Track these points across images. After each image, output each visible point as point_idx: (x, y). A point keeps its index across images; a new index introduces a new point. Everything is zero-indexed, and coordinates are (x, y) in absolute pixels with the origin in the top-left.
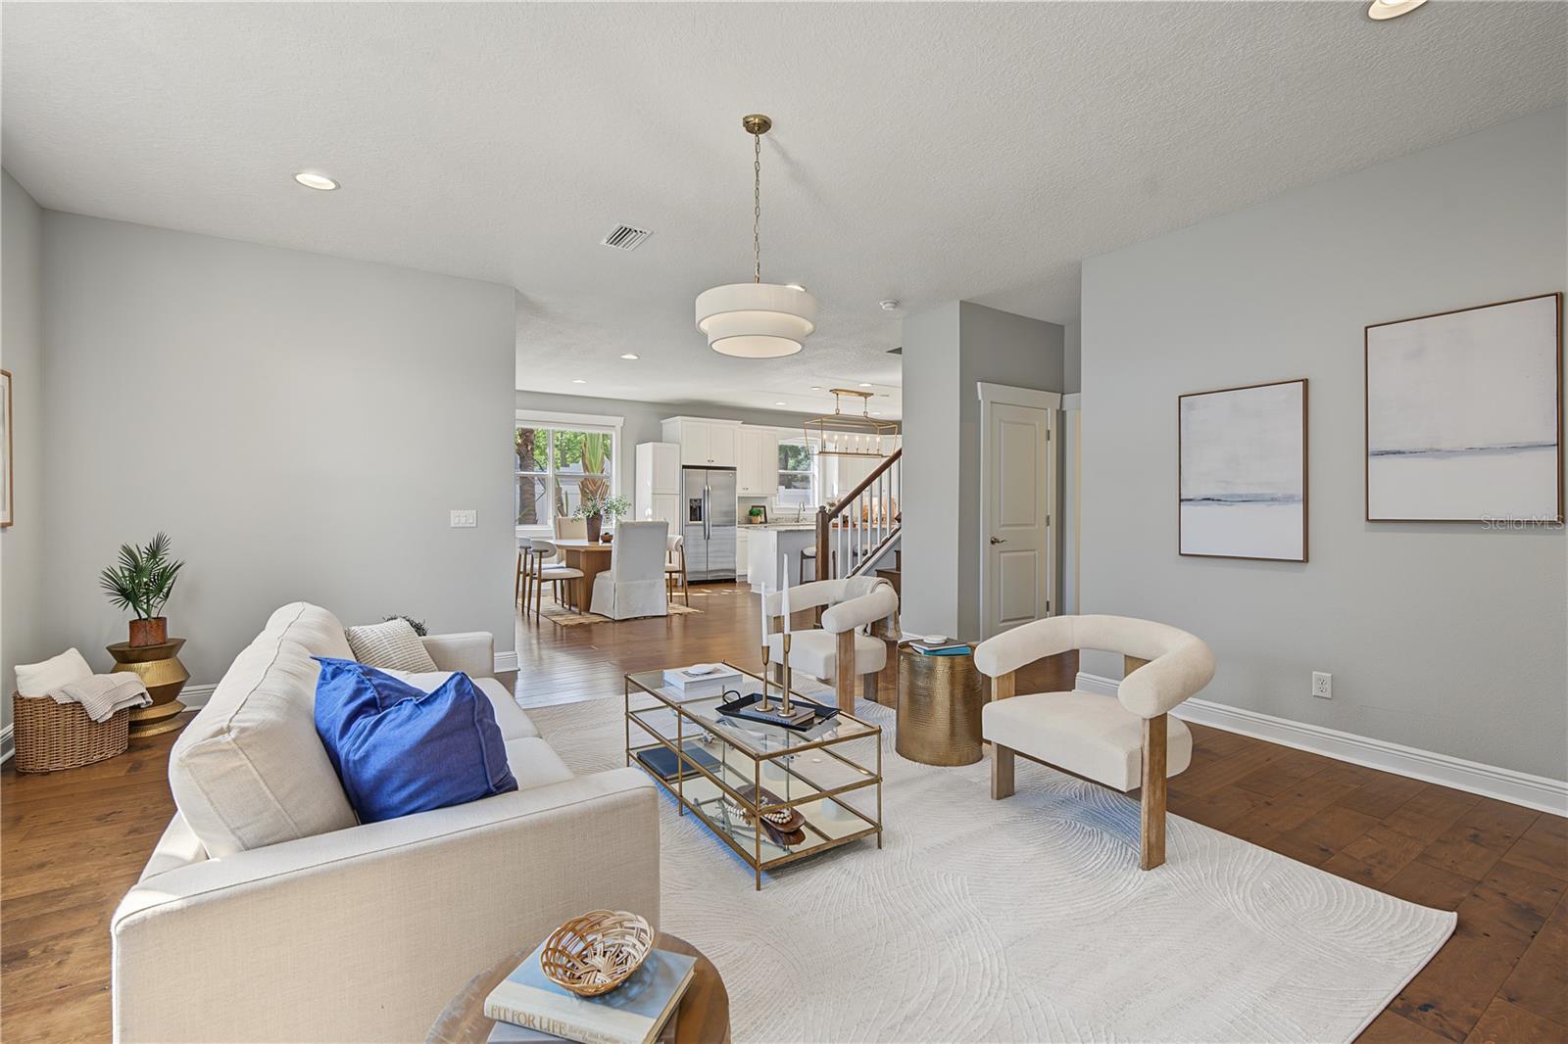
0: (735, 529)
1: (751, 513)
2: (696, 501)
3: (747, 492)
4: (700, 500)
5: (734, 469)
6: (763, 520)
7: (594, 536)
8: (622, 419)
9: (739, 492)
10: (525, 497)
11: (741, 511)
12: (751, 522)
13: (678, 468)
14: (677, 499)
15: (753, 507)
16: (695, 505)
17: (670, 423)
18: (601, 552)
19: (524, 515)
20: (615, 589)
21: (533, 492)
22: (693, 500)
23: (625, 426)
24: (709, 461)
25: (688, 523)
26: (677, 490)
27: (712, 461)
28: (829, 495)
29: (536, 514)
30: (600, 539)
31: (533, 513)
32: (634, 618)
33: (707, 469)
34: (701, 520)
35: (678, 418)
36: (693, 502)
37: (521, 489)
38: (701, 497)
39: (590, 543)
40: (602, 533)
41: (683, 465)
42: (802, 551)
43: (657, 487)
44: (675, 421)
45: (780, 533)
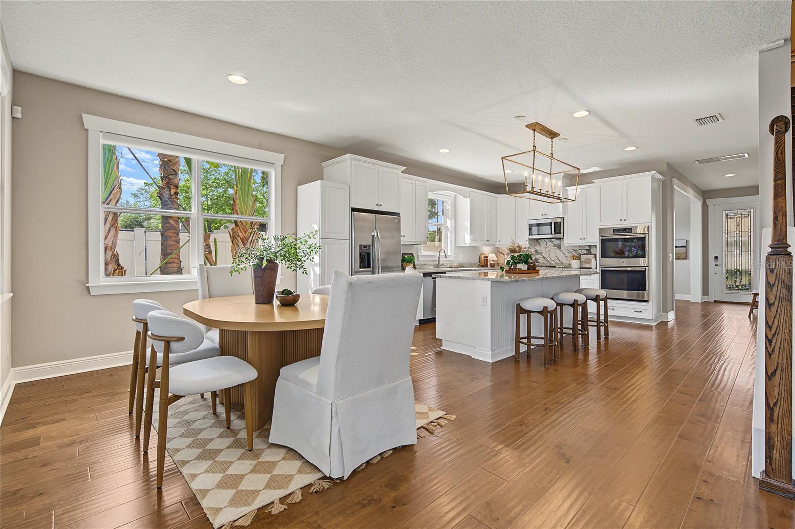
1: (403, 260)
2: (365, 247)
3: (405, 239)
4: (370, 245)
5: (398, 215)
7: (264, 295)
8: (284, 155)
10: (166, 243)
13: (348, 211)
14: (346, 245)
15: (404, 254)
16: (365, 250)
17: (337, 163)
18: (281, 331)
19: (166, 263)
20: (333, 415)
21: (177, 238)
22: (363, 246)
23: (284, 164)
24: (377, 205)
25: (358, 270)
26: (346, 234)
27: (380, 206)
28: (460, 244)
29: (181, 262)
30: (276, 302)
31: (176, 260)
32: (365, 463)
33: (375, 214)
34: (369, 267)
35: (348, 156)
36: (363, 248)
37: (162, 235)
38: (370, 243)
39: (259, 314)
40: (278, 292)
41: (352, 208)
42: (518, 305)
43: (326, 231)
44: (344, 161)
45: (494, 283)
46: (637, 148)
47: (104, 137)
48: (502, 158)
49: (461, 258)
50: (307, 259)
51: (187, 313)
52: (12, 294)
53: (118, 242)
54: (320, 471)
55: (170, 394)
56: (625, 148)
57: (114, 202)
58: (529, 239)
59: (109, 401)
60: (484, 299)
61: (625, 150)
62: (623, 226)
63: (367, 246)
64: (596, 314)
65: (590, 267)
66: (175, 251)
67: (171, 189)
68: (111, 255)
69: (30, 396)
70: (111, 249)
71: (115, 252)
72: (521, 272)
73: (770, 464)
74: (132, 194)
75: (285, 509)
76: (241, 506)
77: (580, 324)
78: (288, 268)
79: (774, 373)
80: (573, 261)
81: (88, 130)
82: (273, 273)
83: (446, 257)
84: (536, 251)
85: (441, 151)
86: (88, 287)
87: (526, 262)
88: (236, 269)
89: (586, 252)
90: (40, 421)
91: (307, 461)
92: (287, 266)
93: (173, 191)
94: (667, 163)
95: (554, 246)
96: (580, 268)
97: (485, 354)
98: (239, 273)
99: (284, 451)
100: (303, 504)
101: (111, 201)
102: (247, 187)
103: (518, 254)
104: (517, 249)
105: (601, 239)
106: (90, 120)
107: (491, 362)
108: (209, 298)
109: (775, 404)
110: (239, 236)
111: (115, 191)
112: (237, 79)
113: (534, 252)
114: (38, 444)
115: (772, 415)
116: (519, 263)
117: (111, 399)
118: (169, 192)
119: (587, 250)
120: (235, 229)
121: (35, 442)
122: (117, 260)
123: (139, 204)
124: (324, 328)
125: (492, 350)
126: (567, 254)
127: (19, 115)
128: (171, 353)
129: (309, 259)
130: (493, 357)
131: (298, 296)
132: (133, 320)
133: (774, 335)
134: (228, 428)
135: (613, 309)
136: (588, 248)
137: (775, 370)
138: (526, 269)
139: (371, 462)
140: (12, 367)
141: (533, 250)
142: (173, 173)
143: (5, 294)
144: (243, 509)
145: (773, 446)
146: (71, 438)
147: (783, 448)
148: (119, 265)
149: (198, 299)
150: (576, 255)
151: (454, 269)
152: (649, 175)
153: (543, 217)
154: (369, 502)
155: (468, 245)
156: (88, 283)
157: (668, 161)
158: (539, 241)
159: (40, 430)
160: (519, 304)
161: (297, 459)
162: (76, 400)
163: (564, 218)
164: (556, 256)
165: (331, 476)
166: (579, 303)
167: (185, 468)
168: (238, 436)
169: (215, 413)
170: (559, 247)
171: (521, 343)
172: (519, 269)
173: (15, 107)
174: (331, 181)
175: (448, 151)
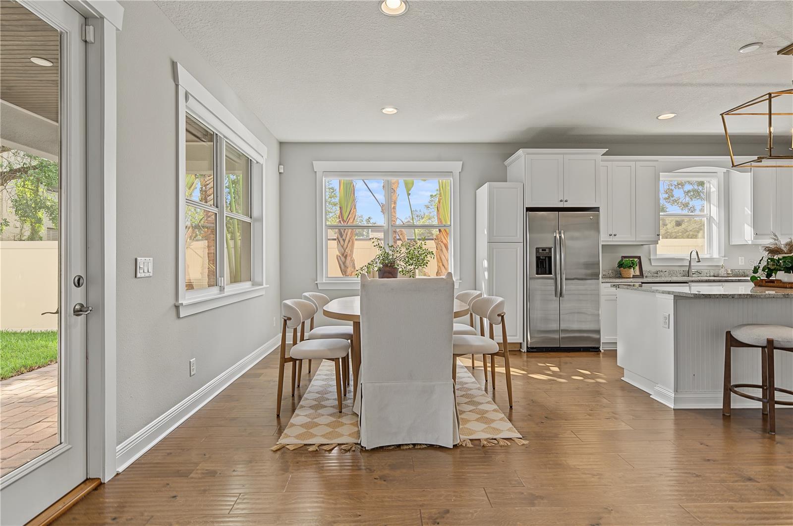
0: (598, 284)
1: (621, 265)
2: (544, 250)
3: (615, 239)
4: (550, 249)
5: (597, 209)
6: (638, 273)
8: (462, 162)
9: (604, 238)
11: (605, 264)
12: (620, 276)
13: (521, 212)
14: (520, 249)
15: (623, 257)
16: (543, 255)
20: (362, 393)
22: (541, 249)
23: (462, 171)
24: (561, 201)
25: (534, 276)
26: (519, 236)
27: (566, 201)
33: (559, 211)
34: (550, 273)
35: (522, 151)
36: (541, 251)
38: (552, 246)
41: (526, 208)
42: (728, 333)
43: (495, 235)
44: (519, 157)
45: (678, 298)
47: (325, 175)
48: (722, 115)
52: (268, 286)
53: (355, 250)
54: (360, 439)
55: (287, 357)
60: (665, 319)
72: (782, 285)
74: (425, 206)
81: (316, 172)
83: (701, 262)
85: (661, 117)
86: (317, 284)
97: (666, 395)
106: (319, 166)
107: (674, 407)
110: (442, 242)
112: (389, 110)
116: (780, 270)
120: (439, 236)
125: (675, 391)
127: (282, 171)
130: (677, 400)
139: (401, 447)
155: (750, 243)
156: (317, 281)
160: (730, 332)
165: (362, 443)
171: (736, 392)
172: (780, 281)
173: (280, 166)
174: (510, 182)
175: (673, 115)
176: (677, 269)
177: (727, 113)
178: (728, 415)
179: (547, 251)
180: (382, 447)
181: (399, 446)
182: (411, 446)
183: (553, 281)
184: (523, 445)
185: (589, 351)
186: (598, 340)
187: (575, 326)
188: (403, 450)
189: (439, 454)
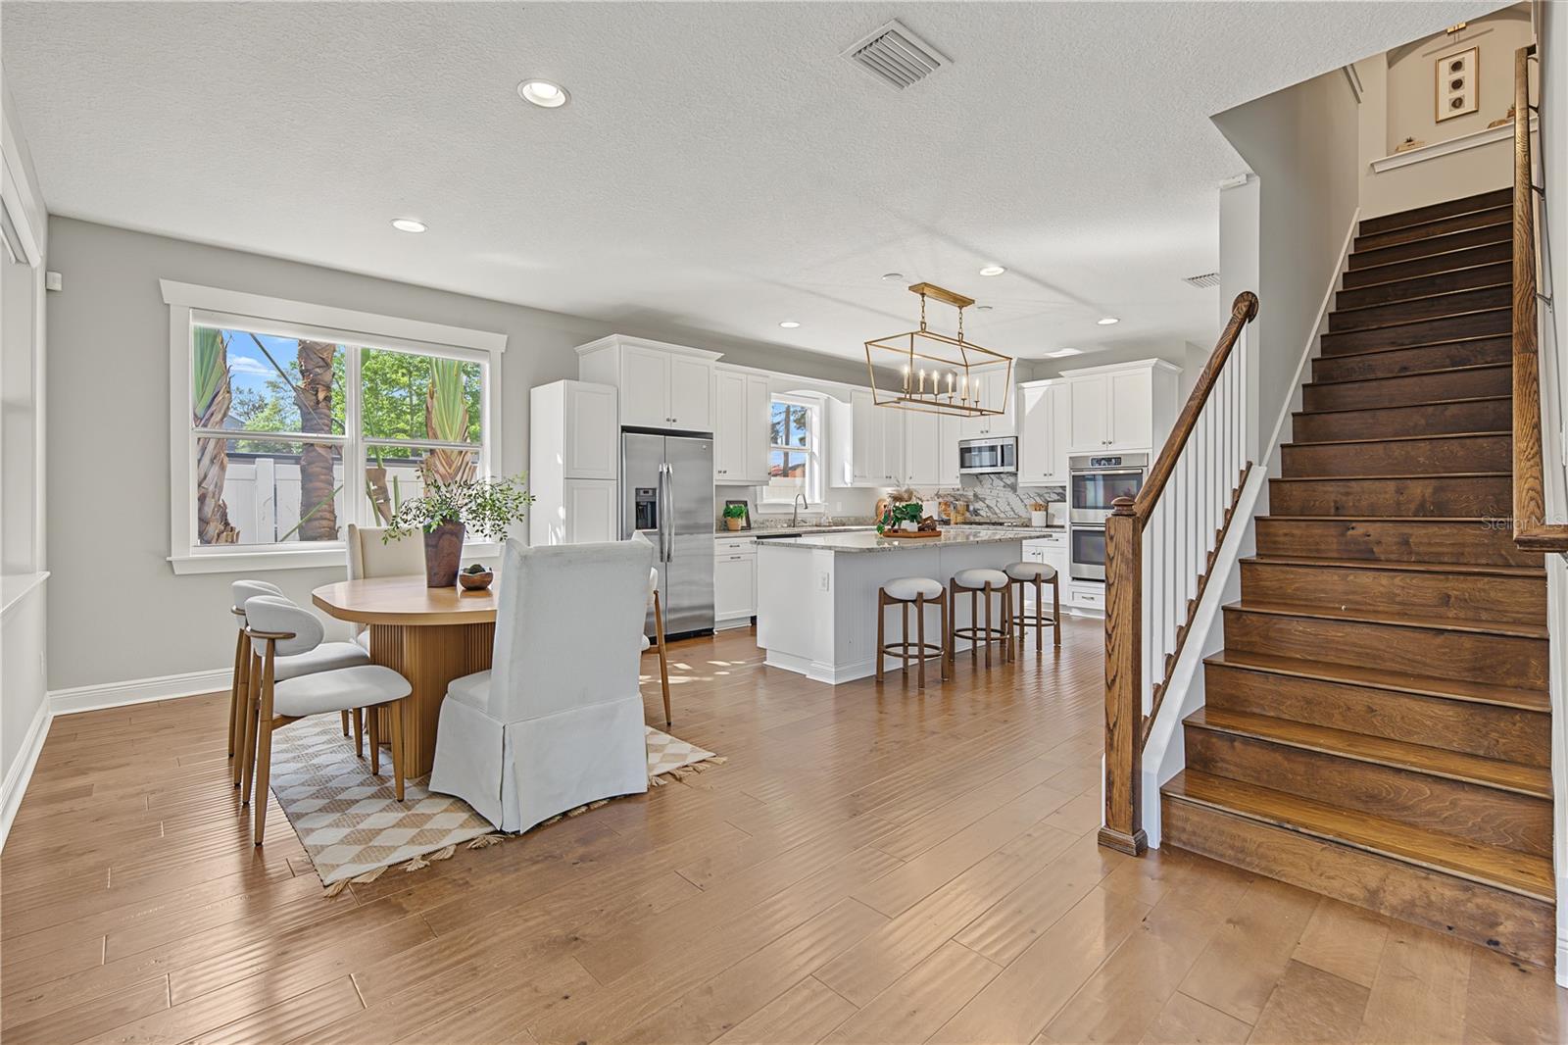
0: (711, 539)
1: (727, 513)
2: (645, 491)
3: (726, 476)
4: (654, 490)
5: (708, 436)
6: (745, 524)
7: (443, 575)
8: (506, 337)
9: (717, 476)
10: (310, 485)
12: (728, 528)
13: (615, 431)
14: (612, 489)
15: (728, 503)
16: (645, 499)
17: (596, 349)
18: (465, 625)
19: (310, 520)
20: (506, 742)
21: (328, 477)
22: (642, 491)
23: (506, 350)
24: (669, 419)
25: (633, 531)
26: (612, 471)
27: (674, 421)
28: (837, 483)
29: (336, 517)
30: (460, 587)
31: (328, 515)
32: (559, 815)
33: (665, 435)
34: (654, 526)
35: (615, 337)
36: (641, 494)
37: (303, 471)
38: (656, 485)
39: (433, 599)
40: (465, 570)
41: (622, 426)
42: (882, 589)
43: (576, 467)
44: (609, 345)
45: (841, 554)
46: (1119, 320)
47: (196, 317)
48: (866, 343)
49: (839, 510)
50: (512, 516)
51: (317, 601)
52: (48, 573)
53: (226, 484)
54: (491, 824)
55: (275, 716)
56: (1101, 319)
57: (217, 417)
58: (962, 475)
59: (200, 740)
60: (824, 579)
61: (1100, 323)
62: (1110, 453)
63: (650, 491)
64: (1053, 607)
65: (1062, 524)
66: (326, 498)
67: (317, 392)
68: (213, 505)
69: (76, 734)
70: (213, 497)
71: (221, 502)
72: (907, 535)
73: (1111, 808)
75: (426, 866)
76: (369, 863)
77: (1016, 624)
78: (478, 531)
79: (1114, 681)
80: (1034, 513)
81: (168, 305)
82: (454, 539)
83: (806, 508)
84: (975, 495)
85: (784, 325)
86: (171, 562)
87: (913, 518)
88: (393, 534)
89: (1056, 497)
90: (93, 765)
91: (479, 814)
92: (476, 528)
93: (321, 396)
94: (1187, 343)
95: (1004, 487)
96: (1047, 526)
97: (824, 671)
98: (399, 540)
99: (447, 803)
100: (454, 859)
101: (212, 414)
102: (452, 388)
103: (904, 504)
104: (906, 496)
105: (1073, 476)
106: (173, 291)
107: (834, 683)
108: (364, 578)
109: (1115, 725)
111: (219, 398)
112: (411, 225)
113: (972, 497)
114: (91, 795)
115: (1112, 739)
116: (906, 519)
117: (203, 737)
118: (314, 397)
119: (1058, 494)
120: (431, 461)
121: (87, 791)
122: (224, 515)
123: (282, 402)
124: (494, 623)
125: (836, 664)
126: (1026, 501)
127: (58, 287)
128: (278, 655)
129: (515, 517)
130: (837, 675)
131: (490, 575)
132: (233, 611)
133: (1114, 628)
134: (376, 774)
135: (1092, 598)
136: (1061, 491)
137: (1115, 677)
138: (917, 530)
139: (569, 814)
140: (49, 690)
141: (970, 494)
142: (322, 363)
143: (37, 573)
144: (368, 865)
145: (1113, 783)
146: (137, 787)
147: (1123, 785)
148: (227, 524)
149: (346, 580)
150: (1041, 503)
151: (824, 529)
152: (1147, 366)
153: (982, 436)
154: (546, 858)
155: (849, 485)
156: (170, 556)
157: (1188, 339)
158: (980, 477)
159: (92, 778)
160: (883, 587)
161: (464, 812)
162: (150, 738)
163: (1017, 438)
164: (1009, 504)
165: (503, 829)
166: (993, 587)
167: (299, 822)
168: (387, 785)
169: (360, 756)
170: (1014, 488)
171: (889, 653)
172: (905, 530)
173: (50, 274)
174: (584, 381)
175: (796, 325)
176: (782, 517)
177: (870, 343)
178: (880, 679)
179: (651, 492)
180: (539, 825)
181: (565, 814)
182: (584, 809)
183: (657, 538)
184: (724, 762)
185: (701, 636)
186: (712, 619)
187: (686, 602)
188: (576, 817)
189: (627, 806)
